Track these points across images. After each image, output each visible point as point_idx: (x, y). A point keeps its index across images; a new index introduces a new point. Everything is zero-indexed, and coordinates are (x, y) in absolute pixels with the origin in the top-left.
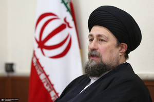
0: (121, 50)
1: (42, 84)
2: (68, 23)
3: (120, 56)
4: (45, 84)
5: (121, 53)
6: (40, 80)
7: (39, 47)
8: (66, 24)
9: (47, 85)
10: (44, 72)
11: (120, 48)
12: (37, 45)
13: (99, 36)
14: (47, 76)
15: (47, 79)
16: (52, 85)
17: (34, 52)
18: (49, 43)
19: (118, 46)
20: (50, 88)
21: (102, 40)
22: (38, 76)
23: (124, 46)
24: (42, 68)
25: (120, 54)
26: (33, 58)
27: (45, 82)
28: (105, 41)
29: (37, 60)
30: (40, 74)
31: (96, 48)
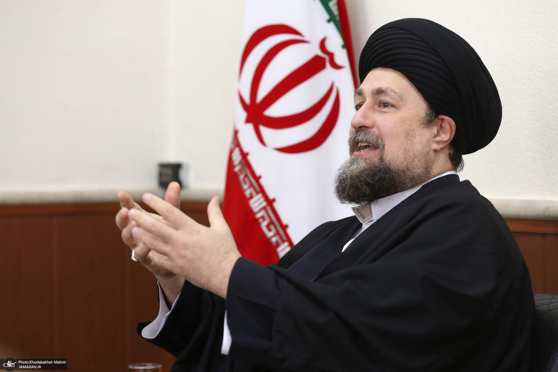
0: (438, 134)
1: (256, 223)
2: (331, 55)
3: (435, 151)
4: (264, 224)
5: (438, 142)
6: (250, 212)
7: (248, 121)
8: (327, 57)
9: (268, 227)
10: (262, 191)
11: (435, 130)
12: (243, 115)
13: (379, 92)
14: (270, 202)
15: (269, 209)
16: (285, 227)
17: (236, 132)
18: (277, 110)
19: (429, 122)
20: (278, 233)
21: (386, 105)
22: (245, 201)
23: (446, 125)
24: (257, 179)
25: (435, 146)
26: (231, 152)
27: (263, 217)
28: (393, 106)
29: (244, 155)
30: (251, 197)
31: (368, 123)
